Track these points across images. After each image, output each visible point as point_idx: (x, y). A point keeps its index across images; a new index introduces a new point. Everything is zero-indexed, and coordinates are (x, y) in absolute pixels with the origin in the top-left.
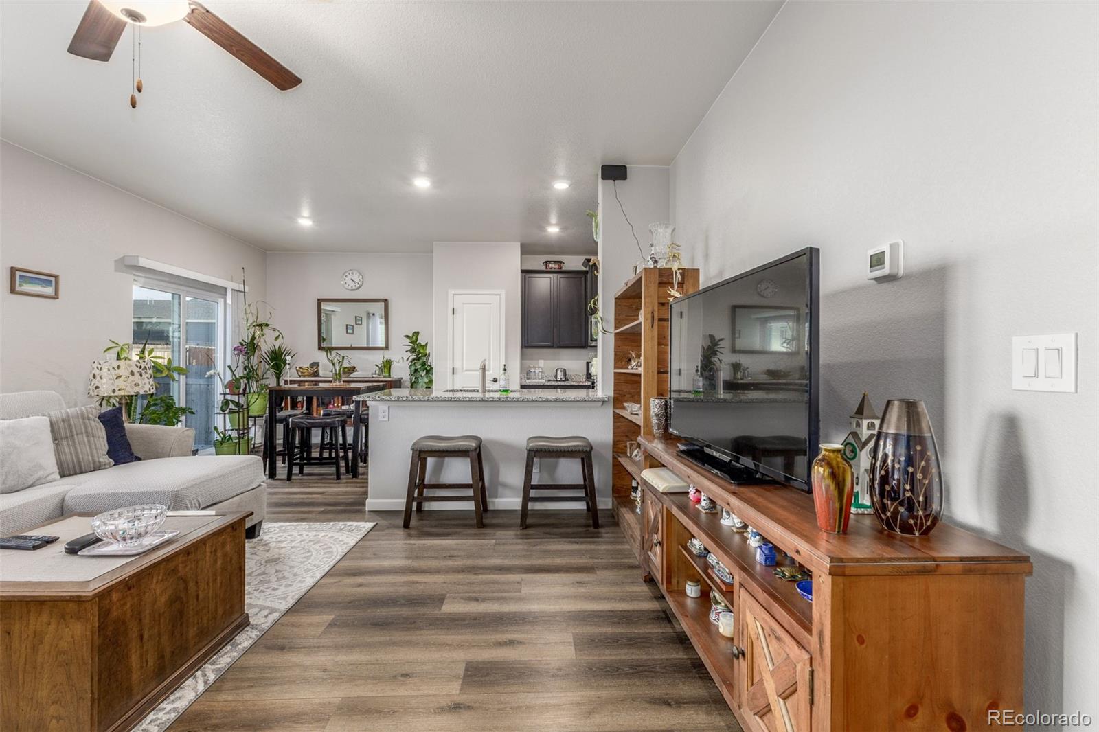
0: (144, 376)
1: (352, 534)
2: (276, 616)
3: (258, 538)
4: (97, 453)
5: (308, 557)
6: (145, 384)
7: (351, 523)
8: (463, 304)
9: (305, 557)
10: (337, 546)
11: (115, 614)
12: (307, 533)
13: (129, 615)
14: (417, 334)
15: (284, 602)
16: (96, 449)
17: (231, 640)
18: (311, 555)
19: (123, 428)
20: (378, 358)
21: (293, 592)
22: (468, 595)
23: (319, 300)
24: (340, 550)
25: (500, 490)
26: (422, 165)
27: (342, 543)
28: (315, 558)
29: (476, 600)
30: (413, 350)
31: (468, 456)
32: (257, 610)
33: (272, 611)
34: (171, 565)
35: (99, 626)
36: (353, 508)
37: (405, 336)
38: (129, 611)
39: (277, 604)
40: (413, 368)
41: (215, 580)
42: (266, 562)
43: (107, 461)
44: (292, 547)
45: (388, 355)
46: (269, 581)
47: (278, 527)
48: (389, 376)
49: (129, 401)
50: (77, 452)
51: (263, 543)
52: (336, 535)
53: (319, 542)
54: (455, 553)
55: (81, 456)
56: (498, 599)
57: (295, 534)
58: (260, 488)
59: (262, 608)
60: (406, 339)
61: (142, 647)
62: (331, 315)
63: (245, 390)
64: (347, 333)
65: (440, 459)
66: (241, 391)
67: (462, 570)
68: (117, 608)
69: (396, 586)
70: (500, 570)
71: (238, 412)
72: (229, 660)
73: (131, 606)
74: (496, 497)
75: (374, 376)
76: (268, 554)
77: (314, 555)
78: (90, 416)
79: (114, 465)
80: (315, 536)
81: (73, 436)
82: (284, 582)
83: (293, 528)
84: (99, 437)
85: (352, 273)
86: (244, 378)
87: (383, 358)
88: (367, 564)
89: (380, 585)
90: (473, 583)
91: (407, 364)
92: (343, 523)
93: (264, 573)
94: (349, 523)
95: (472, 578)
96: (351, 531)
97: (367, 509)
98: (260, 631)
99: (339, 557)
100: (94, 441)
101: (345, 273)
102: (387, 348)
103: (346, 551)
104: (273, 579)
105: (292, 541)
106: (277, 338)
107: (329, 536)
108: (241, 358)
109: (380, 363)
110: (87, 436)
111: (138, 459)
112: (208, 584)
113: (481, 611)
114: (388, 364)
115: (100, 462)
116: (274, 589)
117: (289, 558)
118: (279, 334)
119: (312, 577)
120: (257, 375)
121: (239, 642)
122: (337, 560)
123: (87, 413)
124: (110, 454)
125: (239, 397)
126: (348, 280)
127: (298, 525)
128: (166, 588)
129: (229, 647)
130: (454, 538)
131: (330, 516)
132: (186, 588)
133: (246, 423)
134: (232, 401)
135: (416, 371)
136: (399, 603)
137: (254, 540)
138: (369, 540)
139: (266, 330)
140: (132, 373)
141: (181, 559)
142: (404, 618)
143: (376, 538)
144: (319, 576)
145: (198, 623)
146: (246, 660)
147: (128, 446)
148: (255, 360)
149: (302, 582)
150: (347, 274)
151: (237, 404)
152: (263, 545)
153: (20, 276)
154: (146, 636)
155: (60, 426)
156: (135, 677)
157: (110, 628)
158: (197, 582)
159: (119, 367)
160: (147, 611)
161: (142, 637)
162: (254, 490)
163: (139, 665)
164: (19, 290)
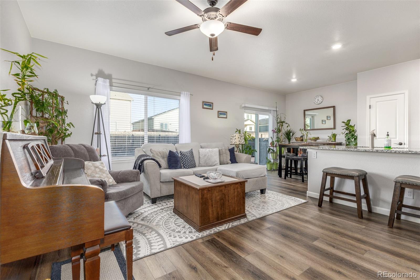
0: (241, 138)
1: (295, 202)
2: (255, 218)
3: (264, 194)
4: (227, 159)
5: (275, 205)
6: (242, 141)
7: (297, 198)
8: (377, 102)
9: (274, 205)
10: (287, 204)
11: (205, 196)
12: (280, 197)
13: (209, 198)
14: (349, 121)
15: (259, 215)
17: (240, 219)
18: (276, 205)
19: (234, 153)
20: (330, 133)
21: (263, 213)
22: (330, 243)
23: (304, 110)
24: (287, 205)
25: (381, 203)
26: (337, 38)
27: (289, 204)
28: (277, 206)
29: (334, 247)
30: (347, 129)
31: (354, 179)
32: (251, 214)
33: (255, 216)
34: (221, 188)
35: (201, 198)
36: (302, 193)
37: (342, 122)
38: (209, 197)
39: (257, 215)
40: (347, 137)
41: (234, 198)
42: (262, 202)
43: (229, 162)
44: (272, 200)
45: (334, 132)
46: (259, 208)
47: (272, 193)
48: (335, 141)
49: (237, 146)
50: (223, 158)
51: (265, 196)
52: (289, 201)
53: (282, 201)
54: (337, 224)
55: (224, 160)
56: (346, 252)
57: (276, 196)
58: (264, 177)
59: (253, 214)
60: (343, 123)
61: (212, 208)
62: (314, 116)
63: (276, 145)
64: (322, 123)
65: (342, 179)
66: (275, 146)
67: (336, 232)
68: (206, 195)
69: (300, 226)
70: (358, 240)
71: (273, 153)
72: (236, 224)
73: (209, 196)
74: (378, 206)
75: (327, 141)
76: (264, 200)
77: (277, 205)
78: (227, 149)
79: (231, 163)
80: (282, 199)
81: (223, 154)
82: (263, 210)
83: (276, 194)
85: (318, 97)
86: (277, 141)
87: (332, 133)
88: (294, 214)
89: (294, 223)
90: (337, 240)
91: (344, 135)
92: (294, 197)
93: (259, 205)
94: (296, 198)
95: (338, 237)
96: (295, 201)
97: (307, 195)
98: (248, 220)
99: (285, 208)
101: (315, 97)
102: (334, 128)
103: (289, 207)
104: (261, 208)
105: (273, 198)
106: (288, 127)
107: (287, 200)
108: (275, 134)
109: (330, 135)
110: (226, 155)
111: (237, 163)
112: (232, 198)
113: (332, 252)
114: (334, 136)
116: (259, 211)
117: (269, 203)
118: (288, 125)
119: (272, 211)
120: (281, 140)
121: (241, 221)
122: (284, 209)
124: (230, 160)
125: (273, 148)
126: (316, 100)
127: (278, 194)
128: (219, 195)
129: (238, 221)
130: (341, 218)
131: (292, 194)
132: (225, 197)
133: (276, 157)
134: (272, 149)
135: (349, 139)
136: (297, 232)
137: (263, 195)
138: (300, 206)
139: (284, 124)
141: (223, 187)
142: (295, 238)
143: (304, 206)
144: (274, 211)
145: (229, 209)
146: (240, 226)
147: (235, 159)
148: (280, 134)
149: (268, 211)
150: (316, 98)
151: (273, 150)
152: (264, 197)
153: (220, 113)
154: (213, 206)
155: (221, 151)
156: (211, 216)
157: (204, 200)
158: (228, 197)
159: (235, 136)
160: (214, 199)
161: (212, 206)
162: (262, 177)
163: (212, 213)
164: (219, 116)
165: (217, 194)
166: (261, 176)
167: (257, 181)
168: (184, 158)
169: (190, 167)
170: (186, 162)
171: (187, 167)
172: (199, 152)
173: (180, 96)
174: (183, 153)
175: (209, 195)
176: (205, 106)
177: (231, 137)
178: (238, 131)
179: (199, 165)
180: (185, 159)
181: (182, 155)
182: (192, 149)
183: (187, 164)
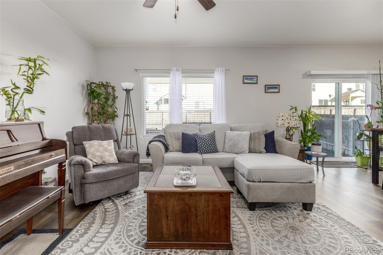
0: (292, 119)
4: (260, 147)
6: (292, 123)
13: (162, 206)
16: (260, 145)
34: (183, 196)
38: (162, 204)
41: (208, 215)
42: (290, 227)
43: (263, 151)
50: (255, 145)
55: (256, 147)
61: (168, 221)
78: (261, 133)
79: (266, 153)
81: (255, 139)
84: (262, 141)
93: (280, 231)
100: (260, 142)
110: (259, 140)
111: (277, 153)
115: (261, 150)
123: (260, 132)
124: (265, 148)
128: (179, 205)
132: (190, 210)
140: (287, 118)
145: (197, 228)
147: (274, 147)
153: (268, 87)
154: (169, 218)
155: (253, 135)
156: (165, 230)
157: (154, 207)
158: (196, 210)
159: (283, 116)
160: (170, 209)
161: (167, 217)
162: (303, 184)
163: (166, 227)
164: (267, 91)
165: (175, 204)
166: (300, 182)
167: (289, 188)
168: (200, 141)
169: (207, 152)
170: (202, 146)
171: (203, 152)
172: (225, 136)
173: (214, 73)
174: (199, 136)
175: (161, 202)
176: (246, 81)
177: (277, 118)
178: (294, 109)
179: (223, 150)
180: (201, 143)
181: (198, 138)
182: (214, 131)
183: (203, 148)
